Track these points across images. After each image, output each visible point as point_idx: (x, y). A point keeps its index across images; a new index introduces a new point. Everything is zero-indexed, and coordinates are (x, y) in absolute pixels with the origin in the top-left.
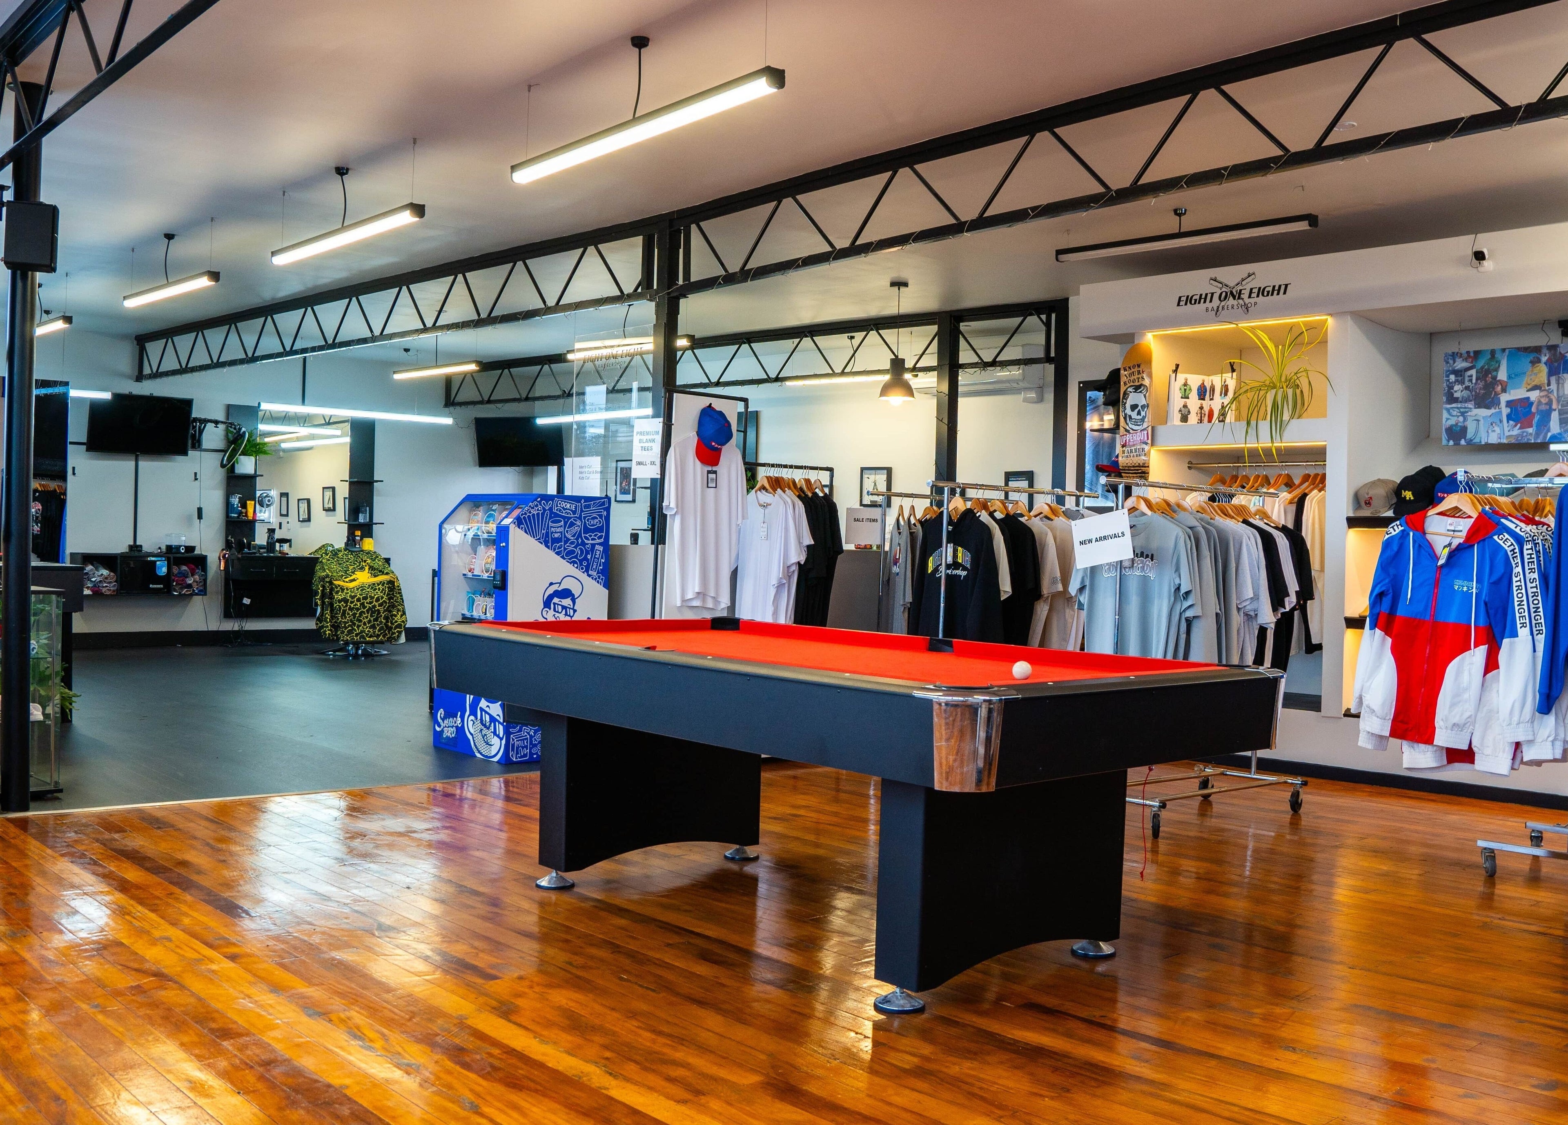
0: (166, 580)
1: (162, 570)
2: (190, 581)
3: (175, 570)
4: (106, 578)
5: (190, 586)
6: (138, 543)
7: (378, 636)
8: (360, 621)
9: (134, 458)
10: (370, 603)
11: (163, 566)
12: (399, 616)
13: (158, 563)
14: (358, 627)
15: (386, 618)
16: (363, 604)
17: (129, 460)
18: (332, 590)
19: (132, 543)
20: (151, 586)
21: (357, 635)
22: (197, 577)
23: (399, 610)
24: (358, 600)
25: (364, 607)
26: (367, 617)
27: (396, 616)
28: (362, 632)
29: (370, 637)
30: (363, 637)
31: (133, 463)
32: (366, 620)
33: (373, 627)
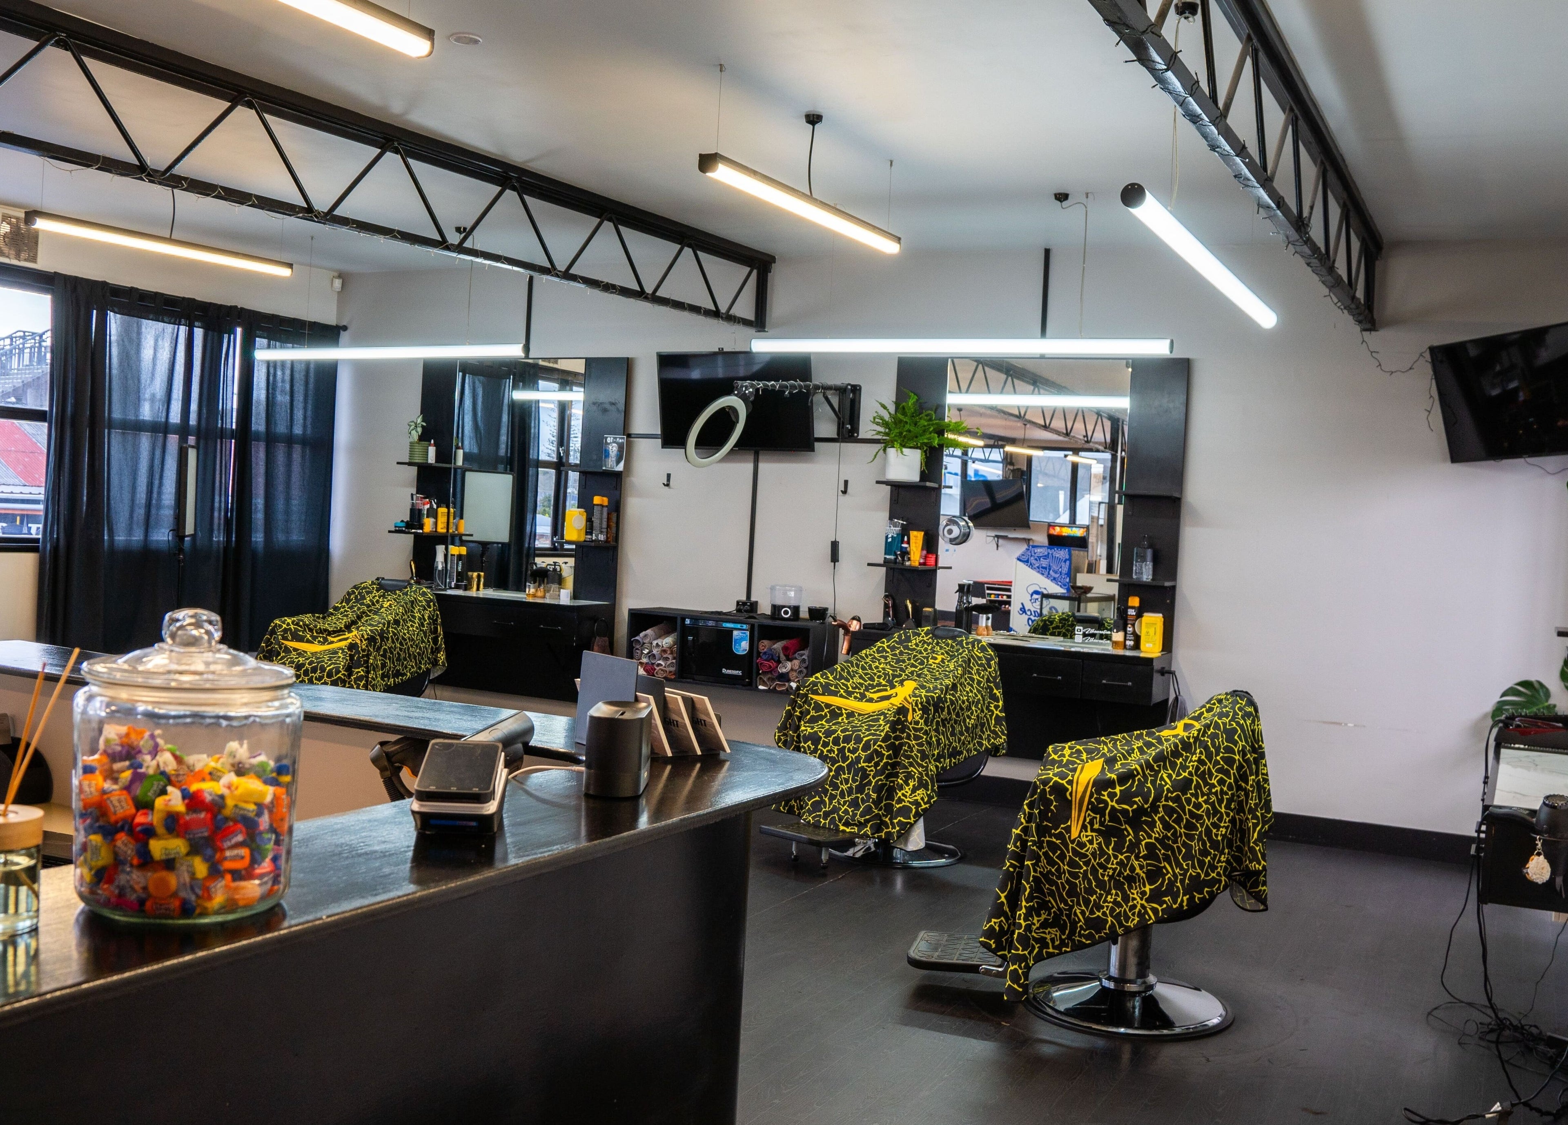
0: (748, 662)
1: (742, 647)
2: (786, 667)
3: (765, 645)
4: (664, 651)
5: (785, 678)
6: (753, 599)
7: (861, 825)
8: (836, 787)
9: (751, 457)
10: (854, 751)
11: (742, 639)
12: (907, 790)
13: (735, 633)
14: (833, 797)
15: (878, 789)
16: (842, 751)
17: (745, 461)
18: (804, 714)
19: (744, 598)
20: (724, 671)
21: (826, 815)
22: (796, 662)
23: (909, 776)
24: (836, 742)
25: (845, 759)
26: (847, 781)
27: (901, 788)
28: (835, 810)
29: (847, 824)
30: (833, 821)
31: (750, 466)
32: (845, 787)
33: (855, 804)
